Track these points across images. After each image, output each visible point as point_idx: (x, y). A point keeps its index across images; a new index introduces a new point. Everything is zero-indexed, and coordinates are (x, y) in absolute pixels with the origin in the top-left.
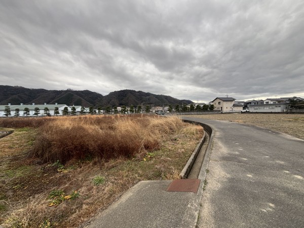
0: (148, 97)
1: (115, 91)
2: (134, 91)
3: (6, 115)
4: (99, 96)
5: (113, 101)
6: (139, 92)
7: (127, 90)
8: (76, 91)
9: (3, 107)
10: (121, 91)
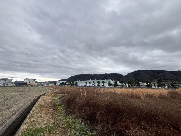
1: (132, 72)
2: (147, 70)
3: (85, 85)
4: (122, 76)
5: (131, 78)
6: (152, 70)
7: (140, 70)
8: (109, 74)
9: (85, 81)
10: (136, 71)
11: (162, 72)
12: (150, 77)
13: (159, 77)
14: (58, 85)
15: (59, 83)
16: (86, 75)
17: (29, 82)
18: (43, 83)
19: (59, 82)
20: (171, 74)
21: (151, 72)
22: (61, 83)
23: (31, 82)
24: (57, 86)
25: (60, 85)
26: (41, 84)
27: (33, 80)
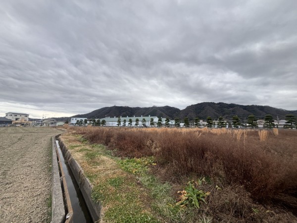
0: (231, 109)
2: (214, 103)
4: (177, 110)
6: (220, 103)
10: (198, 104)
11: (232, 106)
12: (216, 113)
13: (227, 113)
14: (72, 124)
15: (74, 121)
16: (121, 107)
17: (17, 119)
18: (45, 121)
19: (74, 119)
20: (242, 109)
21: (219, 106)
22: (78, 121)
23: (20, 120)
24: (71, 126)
25: (76, 124)
26: (39, 122)
27: (23, 116)
